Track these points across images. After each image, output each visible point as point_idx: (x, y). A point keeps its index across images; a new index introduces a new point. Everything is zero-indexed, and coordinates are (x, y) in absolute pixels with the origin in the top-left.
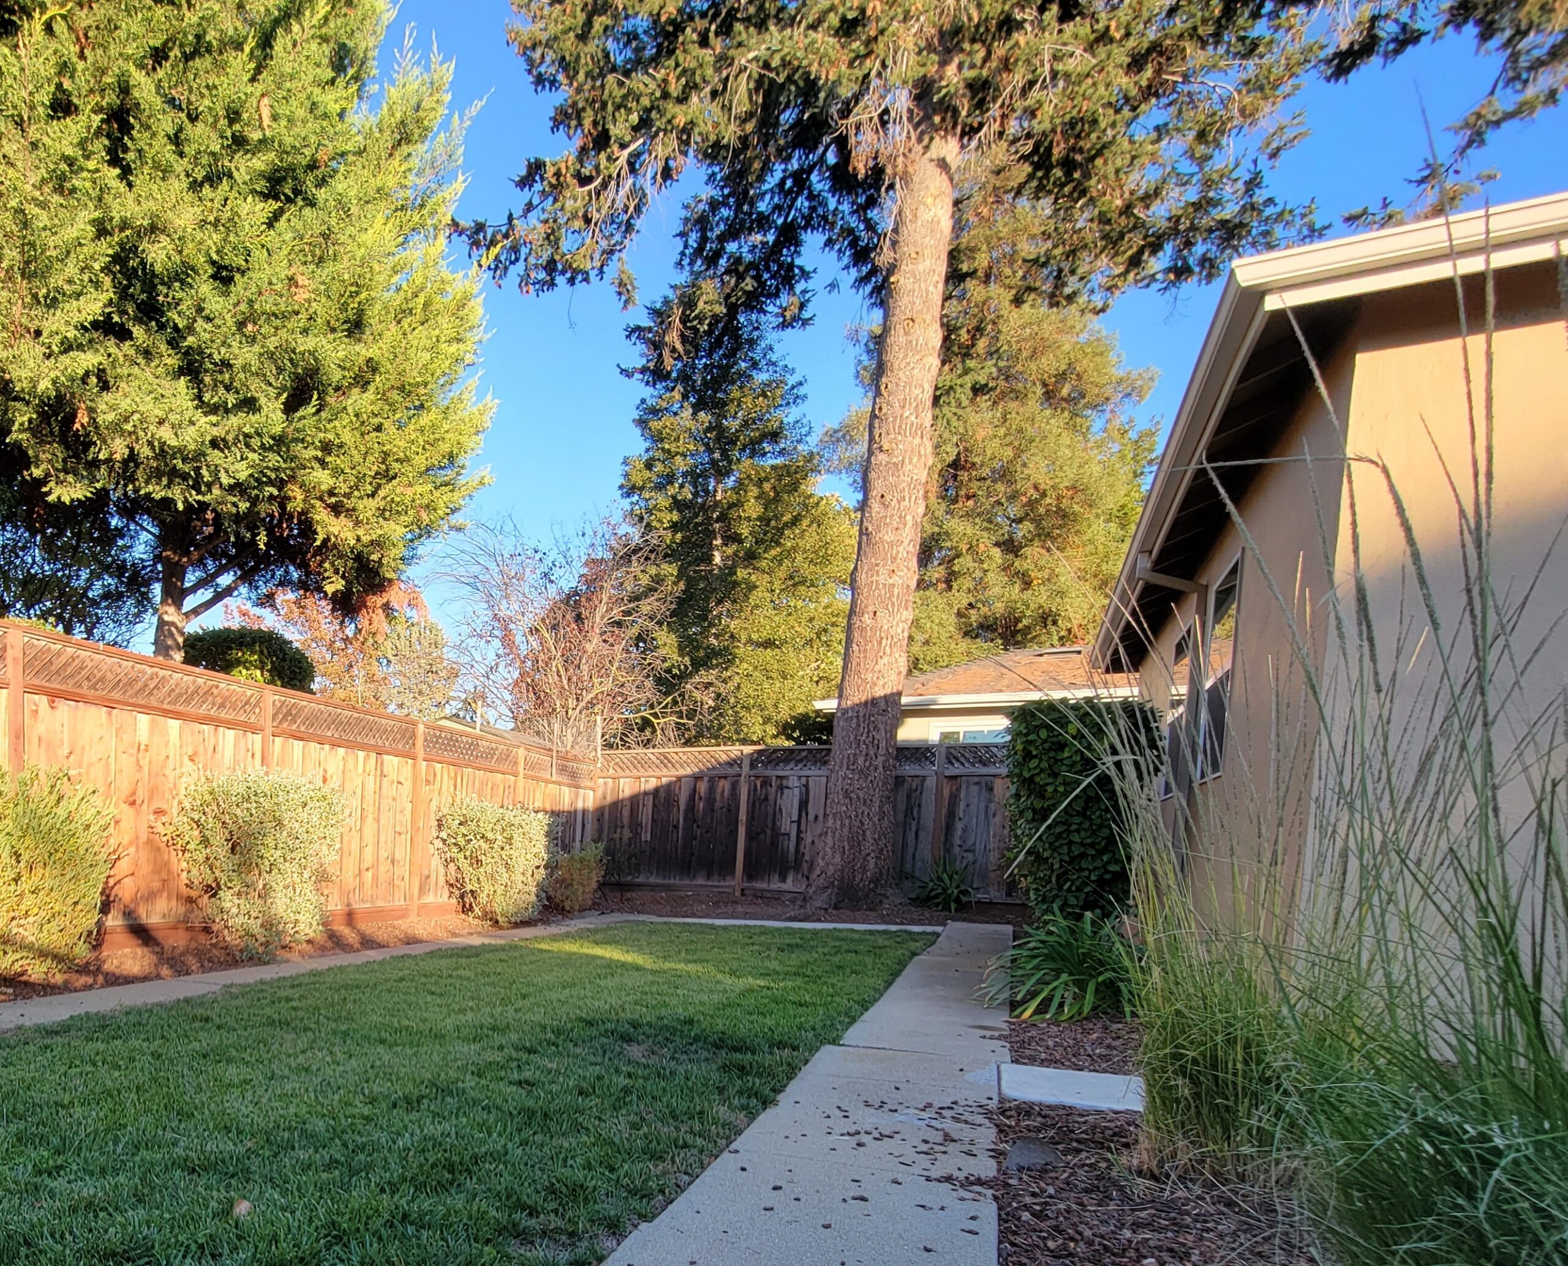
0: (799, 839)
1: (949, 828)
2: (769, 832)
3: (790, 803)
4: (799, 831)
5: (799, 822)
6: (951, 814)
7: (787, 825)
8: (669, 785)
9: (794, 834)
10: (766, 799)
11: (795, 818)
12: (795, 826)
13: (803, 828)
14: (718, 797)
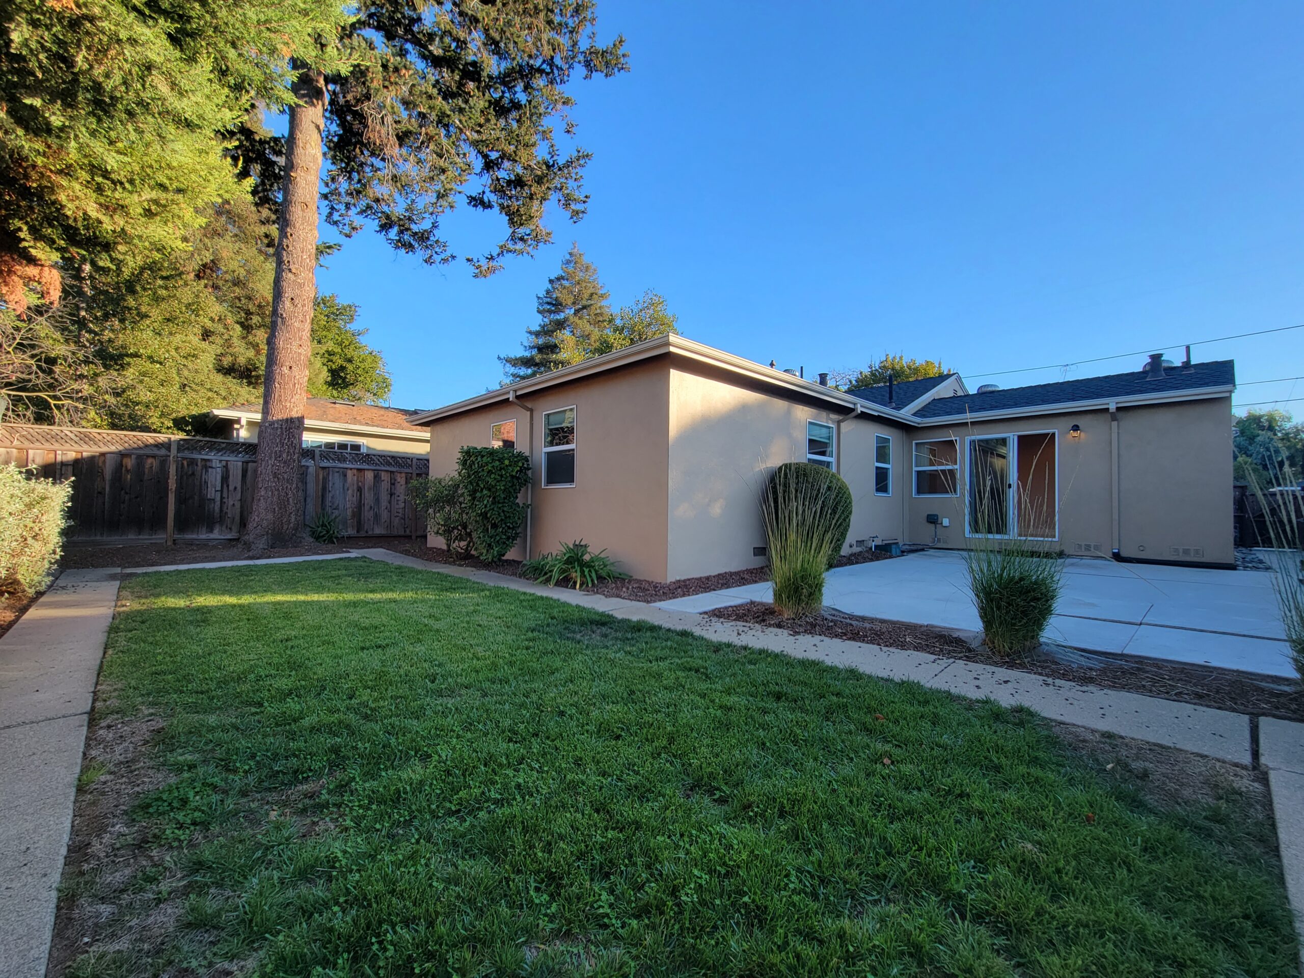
0: (222, 503)
1: (323, 496)
2: (196, 497)
3: (214, 478)
4: (222, 498)
5: (222, 491)
6: (324, 489)
7: (212, 493)
8: (92, 459)
9: (218, 498)
10: (193, 474)
11: (219, 488)
12: (219, 494)
13: (225, 495)
14: (146, 471)
